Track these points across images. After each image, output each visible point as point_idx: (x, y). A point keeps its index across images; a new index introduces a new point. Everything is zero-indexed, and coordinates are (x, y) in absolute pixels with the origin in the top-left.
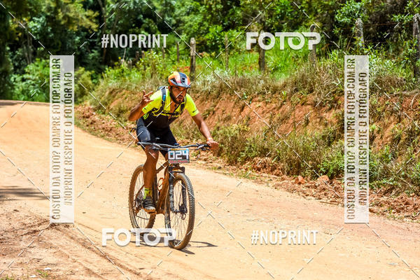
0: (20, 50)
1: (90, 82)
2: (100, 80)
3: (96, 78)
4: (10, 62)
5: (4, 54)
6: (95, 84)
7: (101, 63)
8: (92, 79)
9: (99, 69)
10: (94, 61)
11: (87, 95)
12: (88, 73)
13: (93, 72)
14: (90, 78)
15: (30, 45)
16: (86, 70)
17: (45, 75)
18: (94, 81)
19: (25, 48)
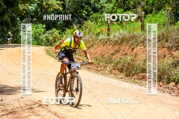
0: (25, 20)
1: (59, 36)
2: (64, 35)
3: (61, 34)
4: (19, 26)
5: (17, 22)
6: (61, 37)
7: (64, 27)
8: (60, 34)
9: (63, 29)
10: (60, 25)
11: (57, 42)
12: (58, 31)
13: (60, 31)
14: (58, 34)
15: (30, 17)
16: (57, 30)
17: (37, 32)
18: (60, 35)
19: (27, 18)
